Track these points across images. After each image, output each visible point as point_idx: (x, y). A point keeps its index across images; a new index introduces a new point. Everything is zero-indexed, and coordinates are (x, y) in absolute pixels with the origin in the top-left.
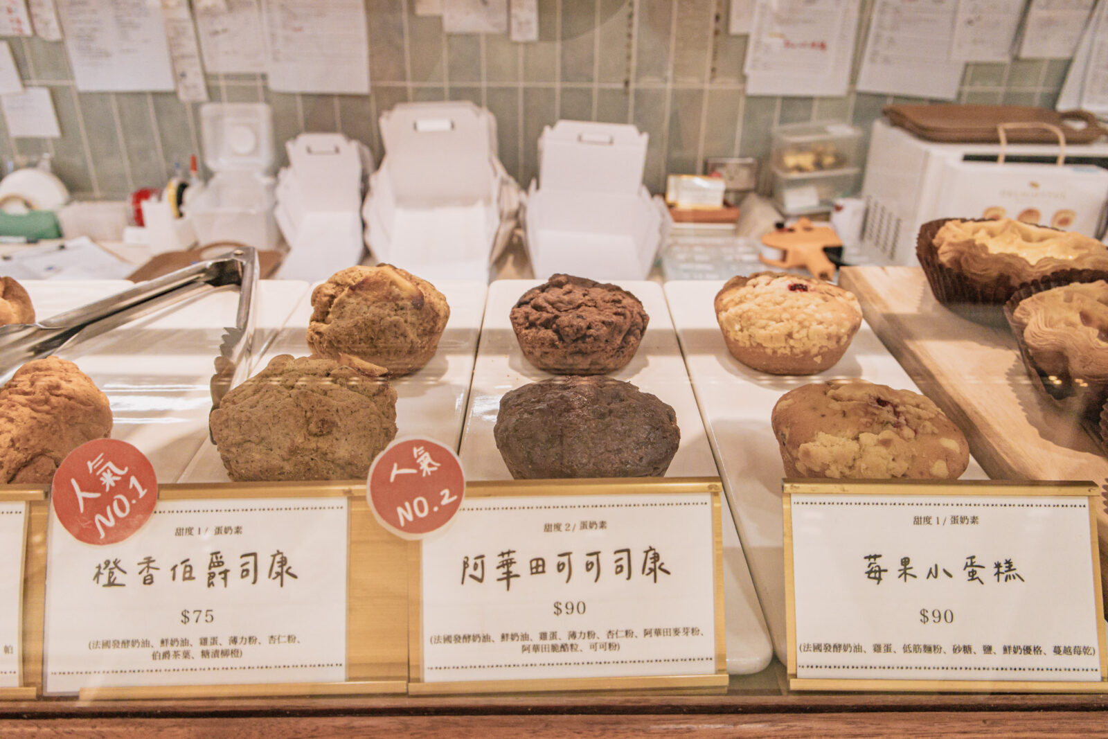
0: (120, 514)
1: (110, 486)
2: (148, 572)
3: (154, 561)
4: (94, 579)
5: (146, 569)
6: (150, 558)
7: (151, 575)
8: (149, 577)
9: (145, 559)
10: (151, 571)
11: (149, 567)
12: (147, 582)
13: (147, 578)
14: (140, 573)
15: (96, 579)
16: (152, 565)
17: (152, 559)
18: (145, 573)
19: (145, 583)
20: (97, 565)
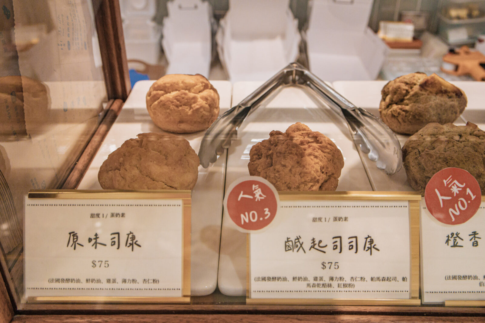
0: (462, 209)
1: (456, 193)
2: (475, 239)
3: (478, 234)
4: (446, 243)
5: (474, 238)
6: (476, 232)
7: (477, 242)
8: (476, 242)
9: (472, 233)
10: (476, 239)
11: (475, 237)
12: (475, 245)
13: (474, 243)
14: (471, 240)
15: (447, 243)
16: (476, 236)
17: (476, 233)
18: (473, 240)
19: (473, 245)
20: (447, 236)
